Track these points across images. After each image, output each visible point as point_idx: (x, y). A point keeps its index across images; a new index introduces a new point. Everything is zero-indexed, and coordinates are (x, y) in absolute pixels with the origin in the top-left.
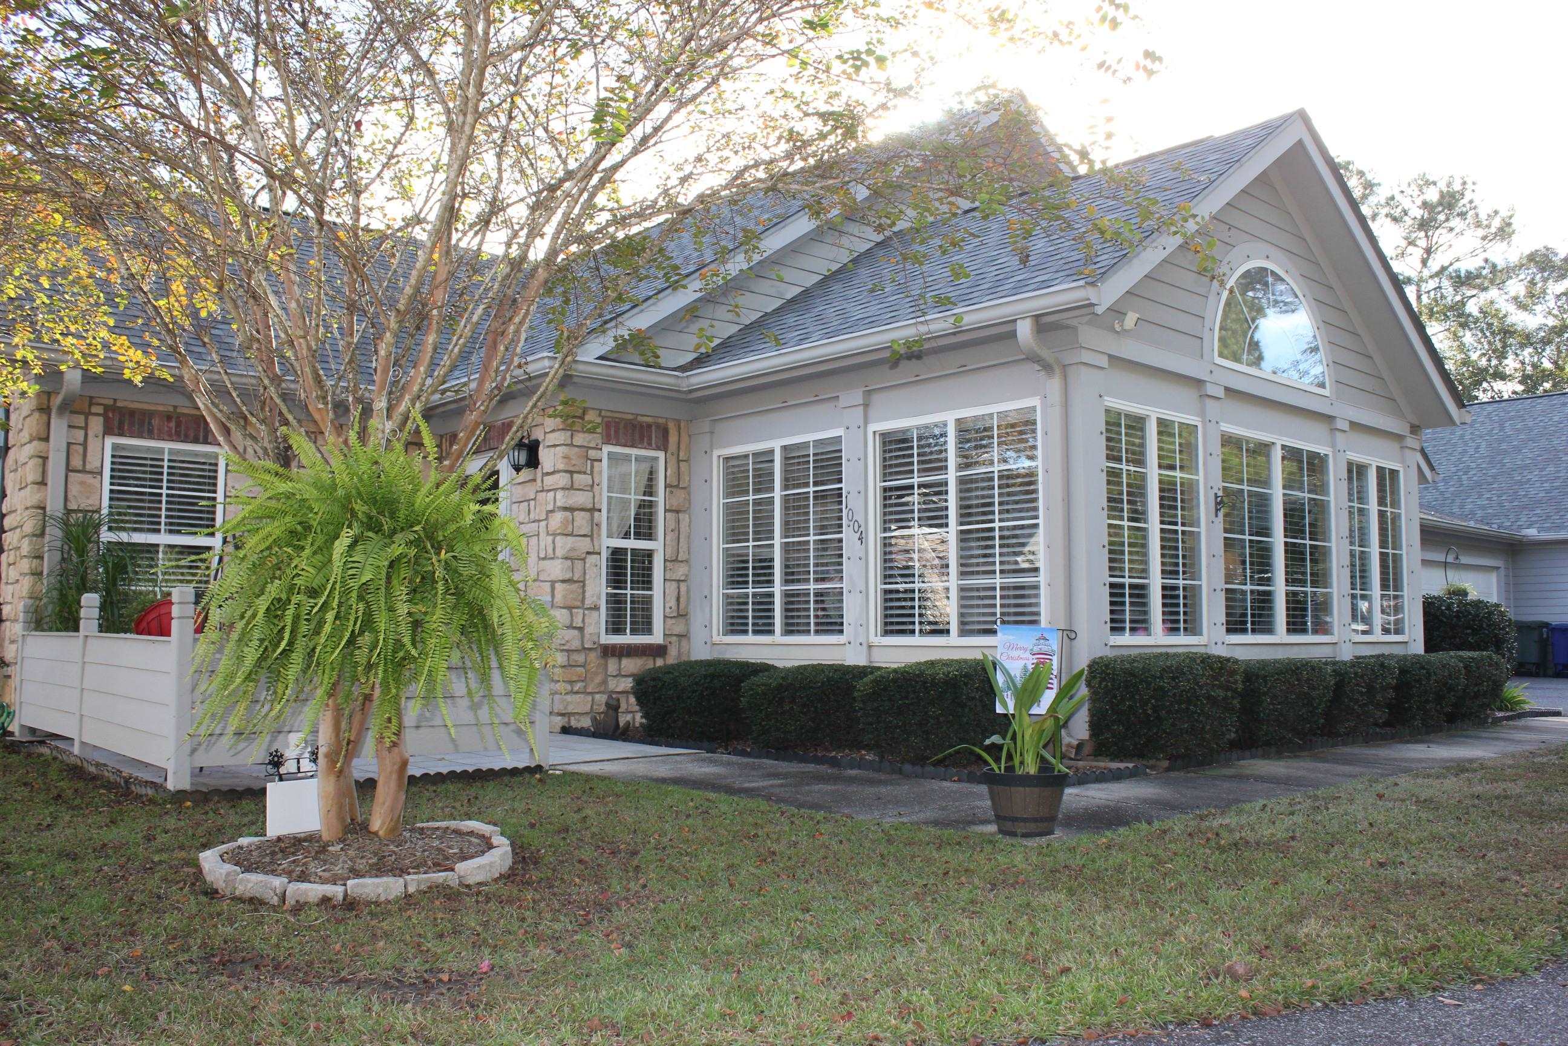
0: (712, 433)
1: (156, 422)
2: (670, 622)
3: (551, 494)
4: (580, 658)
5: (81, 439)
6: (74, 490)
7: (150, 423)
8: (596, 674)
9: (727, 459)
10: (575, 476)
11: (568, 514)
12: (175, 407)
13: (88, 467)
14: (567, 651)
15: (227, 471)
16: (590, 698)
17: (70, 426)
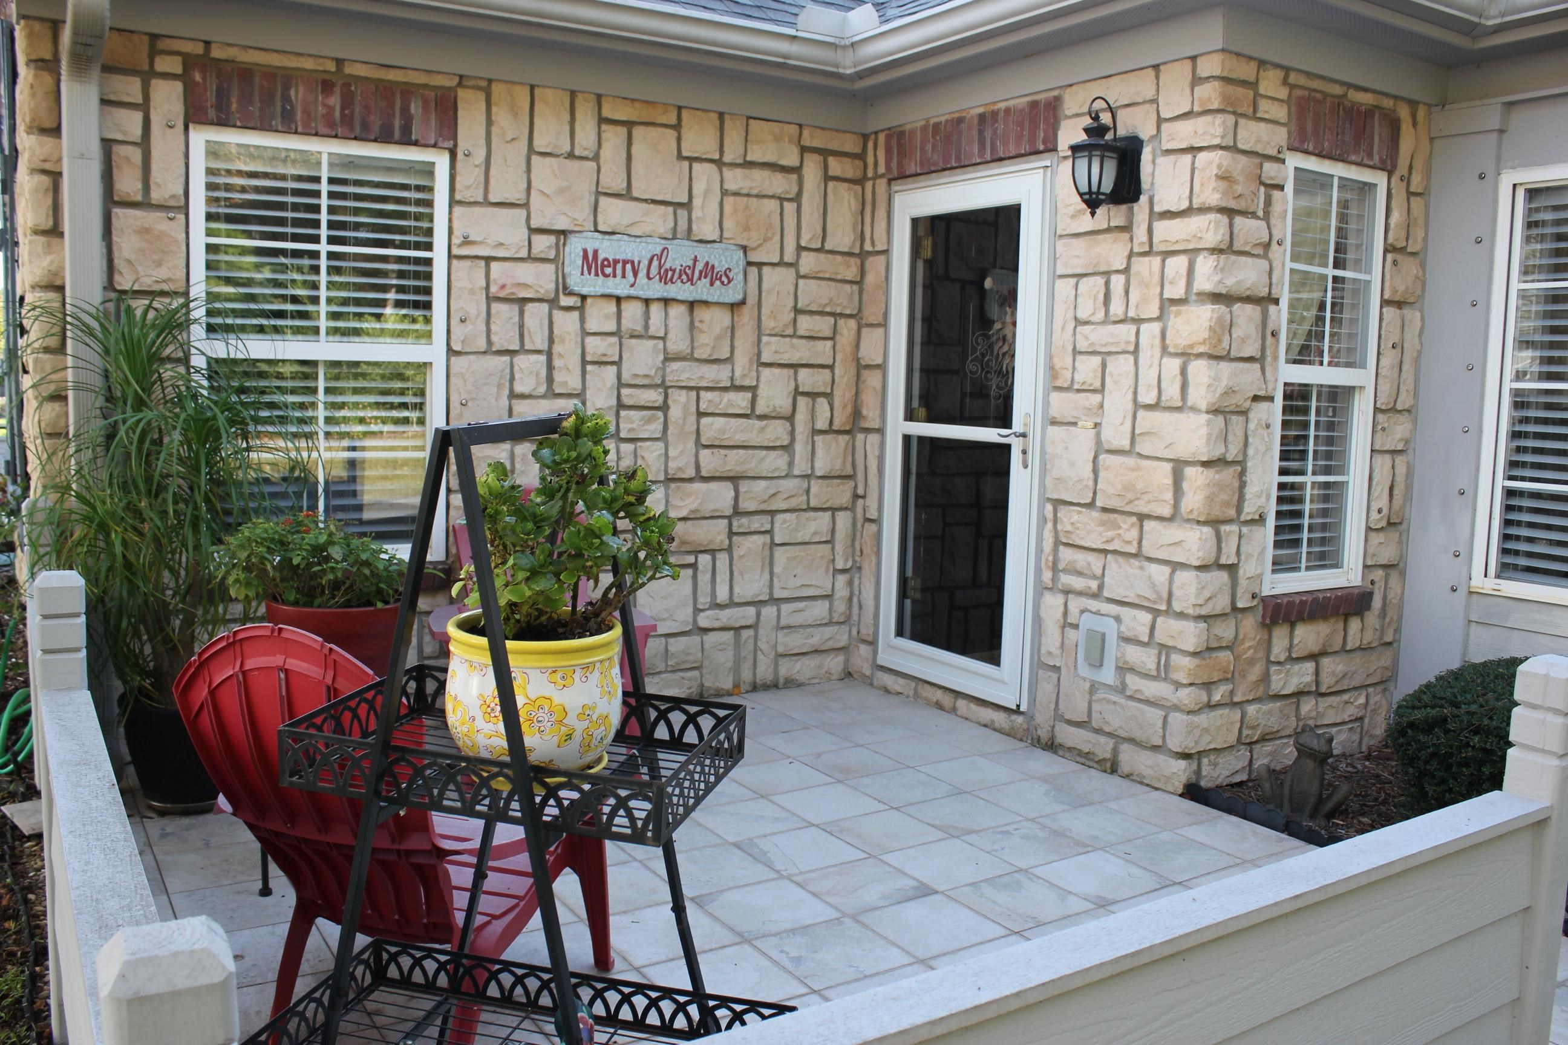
0: (1502, 131)
1: (298, 94)
2: (1376, 539)
4: (1226, 631)
5: (136, 132)
6: (126, 245)
7: (286, 98)
8: (1252, 662)
9: (1533, 193)
10: (1238, 220)
12: (340, 62)
13: (156, 196)
14: (1205, 618)
15: (453, 202)
16: (1237, 714)
17: (104, 102)
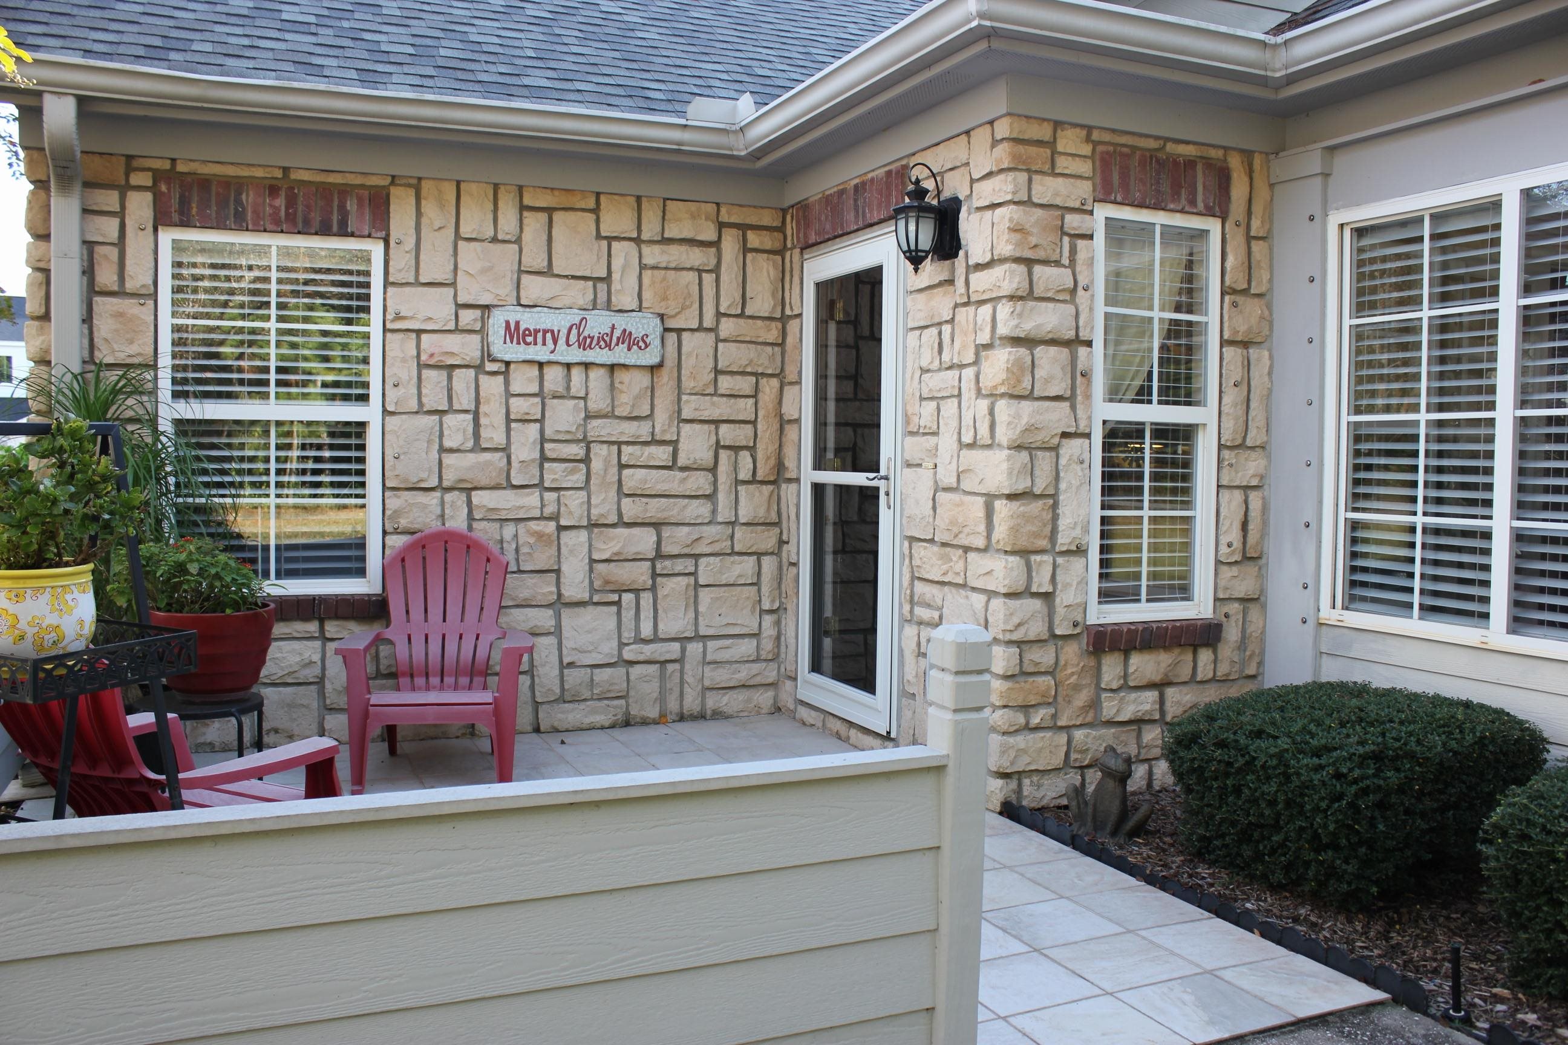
0: (1326, 175)
1: (249, 198)
2: (1227, 573)
3: (986, 310)
4: (1044, 657)
5: (113, 235)
6: (104, 326)
7: (238, 202)
8: (1077, 688)
9: (1360, 232)
10: (1038, 269)
11: (1023, 351)
12: (286, 170)
13: (130, 286)
14: (1019, 643)
15: (387, 284)
16: (1063, 738)
17: (85, 211)
